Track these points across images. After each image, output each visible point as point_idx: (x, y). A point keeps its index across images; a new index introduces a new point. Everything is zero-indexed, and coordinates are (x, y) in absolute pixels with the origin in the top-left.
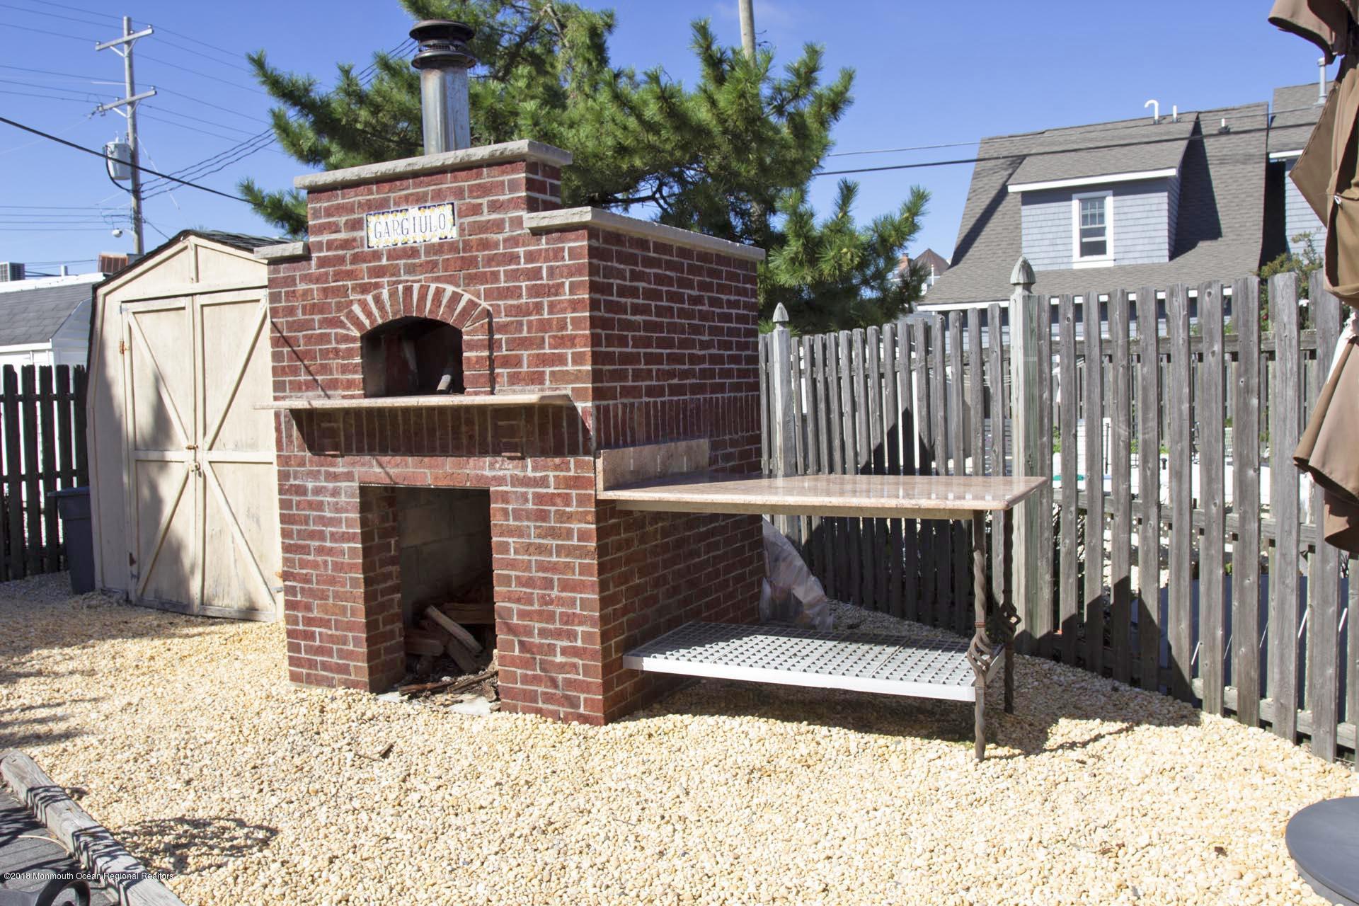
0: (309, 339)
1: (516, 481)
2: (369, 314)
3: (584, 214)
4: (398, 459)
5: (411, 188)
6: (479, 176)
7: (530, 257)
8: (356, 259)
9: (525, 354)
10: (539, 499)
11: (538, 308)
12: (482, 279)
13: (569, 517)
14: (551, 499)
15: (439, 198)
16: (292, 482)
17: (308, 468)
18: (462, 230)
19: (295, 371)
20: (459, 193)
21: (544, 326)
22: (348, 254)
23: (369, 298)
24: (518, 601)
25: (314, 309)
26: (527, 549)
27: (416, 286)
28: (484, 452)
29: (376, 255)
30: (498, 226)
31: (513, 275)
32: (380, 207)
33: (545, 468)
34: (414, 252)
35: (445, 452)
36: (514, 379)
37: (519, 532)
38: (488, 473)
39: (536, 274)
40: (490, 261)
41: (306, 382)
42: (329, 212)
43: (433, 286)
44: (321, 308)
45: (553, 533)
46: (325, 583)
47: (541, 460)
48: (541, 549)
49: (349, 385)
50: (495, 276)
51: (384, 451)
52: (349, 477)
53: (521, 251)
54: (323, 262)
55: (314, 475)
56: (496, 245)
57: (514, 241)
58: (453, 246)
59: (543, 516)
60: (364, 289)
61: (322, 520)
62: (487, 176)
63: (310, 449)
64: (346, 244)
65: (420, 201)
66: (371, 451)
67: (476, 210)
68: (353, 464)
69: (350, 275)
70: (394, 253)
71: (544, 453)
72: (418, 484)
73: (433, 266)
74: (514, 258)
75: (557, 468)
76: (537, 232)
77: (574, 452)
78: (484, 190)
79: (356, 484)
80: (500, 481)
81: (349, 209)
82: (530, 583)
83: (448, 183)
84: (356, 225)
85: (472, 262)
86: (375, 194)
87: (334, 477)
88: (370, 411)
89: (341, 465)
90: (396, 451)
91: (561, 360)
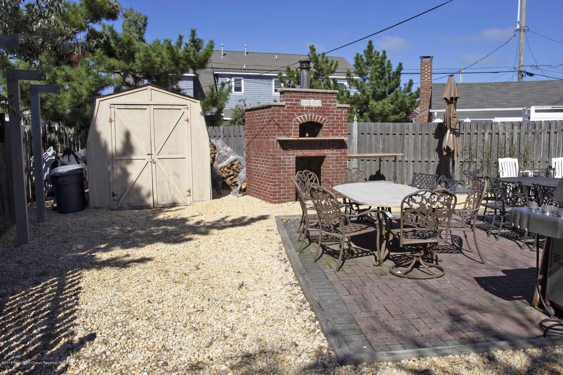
0: (283, 124)
1: (332, 154)
2: (302, 120)
3: (349, 106)
4: (306, 150)
5: (312, 95)
6: (327, 95)
7: (337, 112)
8: (297, 108)
9: (335, 130)
10: (337, 157)
11: (338, 122)
12: (327, 115)
13: (342, 160)
14: (339, 157)
15: (318, 98)
16: (277, 156)
17: (282, 153)
18: (323, 105)
19: (279, 131)
20: (323, 98)
21: (339, 125)
22: (295, 107)
23: (302, 116)
24: (331, 177)
25: (285, 118)
26: (334, 167)
27: (313, 115)
28: (326, 149)
29: (303, 108)
30: (331, 105)
31: (333, 115)
32: (304, 98)
33: (338, 151)
34: (312, 108)
35: (317, 149)
36: (333, 135)
37: (332, 164)
38: (326, 152)
39: (338, 115)
40: (328, 112)
41: (282, 134)
42: (290, 97)
43: (317, 116)
44: (287, 118)
45: (339, 163)
46: (285, 179)
47: (337, 150)
48: (336, 167)
49: (296, 135)
50: (330, 115)
51: (303, 149)
52: (293, 155)
53: (335, 111)
54: (288, 107)
55: (284, 155)
56: (330, 109)
57: (334, 109)
58: (321, 108)
59: (337, 160)
60: (300, 115)
61: (286, 165)
62: (328, 96)
63: (282, 149)
64: (295, 104)
65: (314, 98)
66: (299, 149)
67: (326, 102)
68: (295, 152)
69: (295, 111)
70: (307, 108)
71: (338, 148)
72: (311, 155)
73: (316, 111)
74: (334, 112)
75: (340, 151)
76: (338, 108)
77: (344, 148)
78: (328, 98)
79: (295, 156)
80: (329, 154)
81: (296, 97)
82: (334, 173)
83: (320, 95)
84: (298, 101)
85: (325, 112)
86: (303, 95)
87: (289, 155)
88: (299, 140)
89: (291, 152)
90: (306, 149)
91: (342, 131)
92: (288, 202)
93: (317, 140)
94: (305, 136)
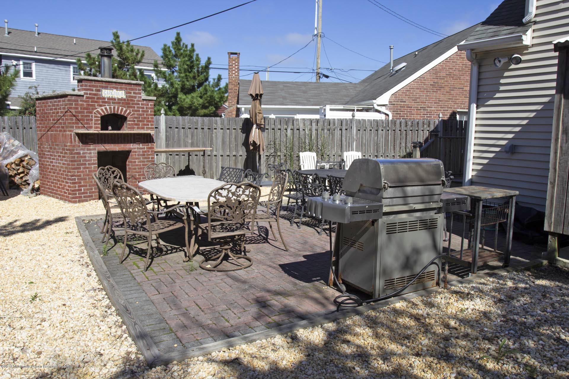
0: (82, 116)
1: (138, 148)
2: (103, 112)
3: (155, 98)
4: (109, 145)
5: (114, 85)
6: (131, 86)
7: (142, 104)
8: (98, 98)
9: (141, 123)
10: (143, 152)
11: (144, 115)
12: (131, 107)
13: (149, 155)
14: (145, 152)
15: (121, 89)
16: (75, 151)
17: (81, 148)
18: (127, 96)
19: (78, 124)
20: (126, 89)
21: (145, 118)
22: (96, 97)
23: (103, 108)
24: (138, 173)
25: (84, 109)
26: (140, 162)
27: (116, 107)
28: (131, 143)
29: (104, 98)
30: (135, 97)
31: (138, 107)
32: (106, 88)
33: (144, 145)
34: (115, 99)
35: (121, 143)
36: (138, 128)
37: (139, 159)
38: (132, 147)
39: (143, 108)
40: (133, 104)
41: (81, 126)
42: (90, 86)
43: (120, 108)
44: (87, 109)
45: (146, 158)
46: (86, 176)
47: (144, 144)
48: (143, 162)
49: (97, 128)
50: (134, 107)
51: (105, 143)
52: (95, 149)
53: (140, 103)
54: (87, 98)
55: (84, 150)
56: (135, 101)
57: (139, 101)
58: (125, 100)
59: (144, 155)
60: (101, 106)
61: (86, 161)
62: (133, 87)
63: (82, 143)
64: (95, 95)
65: (117, 89)
66: (101, 143)
67: (130, 93)
68: (96, 146)
69: (96, 102)
70: (109, 99)
71: (144, 143)
72: (115, 150)
73: (119, 103)
74: (139, 104)
75: (147, 145)
76: (144, 100)
77: (150, 142)
78: (132, 89)
79: (96, 151)
80: (135, 148)
81: (97, 86)
82: (141, 168)
83: (124, 86)
84: (99, 91)
85: (129, 104)
86: (104, 85)
87: (90, 150)
88: (101, 134)
89: (92, 147)
90: (108, 143)
91: (148, 125)
92: (90, 200)
93: (121, 134)
94: (107, 129)
